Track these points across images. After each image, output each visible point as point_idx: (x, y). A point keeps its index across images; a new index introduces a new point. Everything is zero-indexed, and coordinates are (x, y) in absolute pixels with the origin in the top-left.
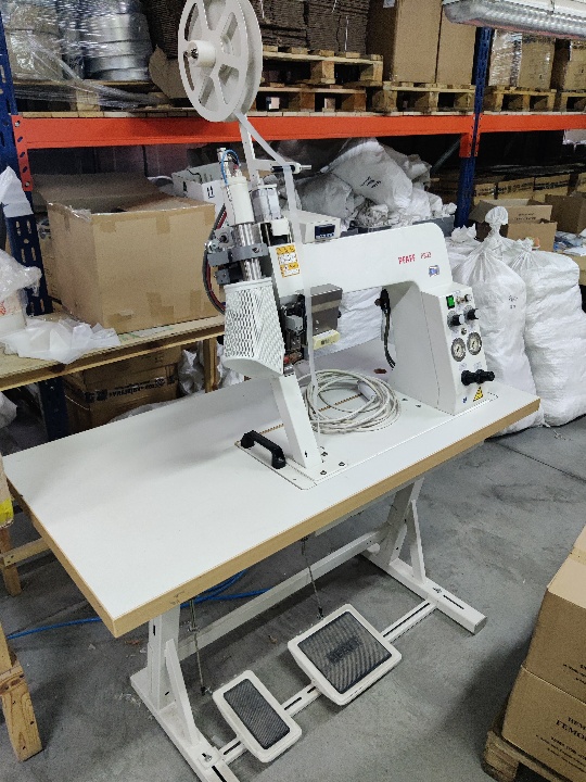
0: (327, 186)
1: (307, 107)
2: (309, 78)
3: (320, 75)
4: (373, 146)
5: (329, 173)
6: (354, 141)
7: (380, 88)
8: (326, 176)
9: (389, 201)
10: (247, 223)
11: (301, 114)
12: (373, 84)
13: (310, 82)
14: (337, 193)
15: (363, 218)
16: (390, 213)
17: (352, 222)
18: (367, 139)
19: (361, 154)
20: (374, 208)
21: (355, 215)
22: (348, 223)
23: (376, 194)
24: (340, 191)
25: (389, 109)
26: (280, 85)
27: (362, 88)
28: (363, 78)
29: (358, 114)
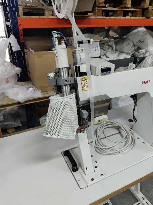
0: (125, 43)
1: (120, 15)
2: (122, 5)
3: (126, 4)
4: (143, 29)
5: (126, 38)
6: (136, 27)
7: (147, 9)
8: (125, 39)
9: (146, 49)
10: (65, 68)
11: (118, 18)
12: (145, 7)
13: (122, 6)
14: (128, 45)
15: (136, 53)
16: (146, 52)
17: (132, 55)
18: (141, 27)
19: (138, 32)
20: (140, 51)
21: (134, 52)
22: (131, 55)
23: (142, 45)
24: (129, 44)
25: (150, 16)
26: (111, 7)
27: (141, 8)
28: (142, 5)
29: (138, 18)
